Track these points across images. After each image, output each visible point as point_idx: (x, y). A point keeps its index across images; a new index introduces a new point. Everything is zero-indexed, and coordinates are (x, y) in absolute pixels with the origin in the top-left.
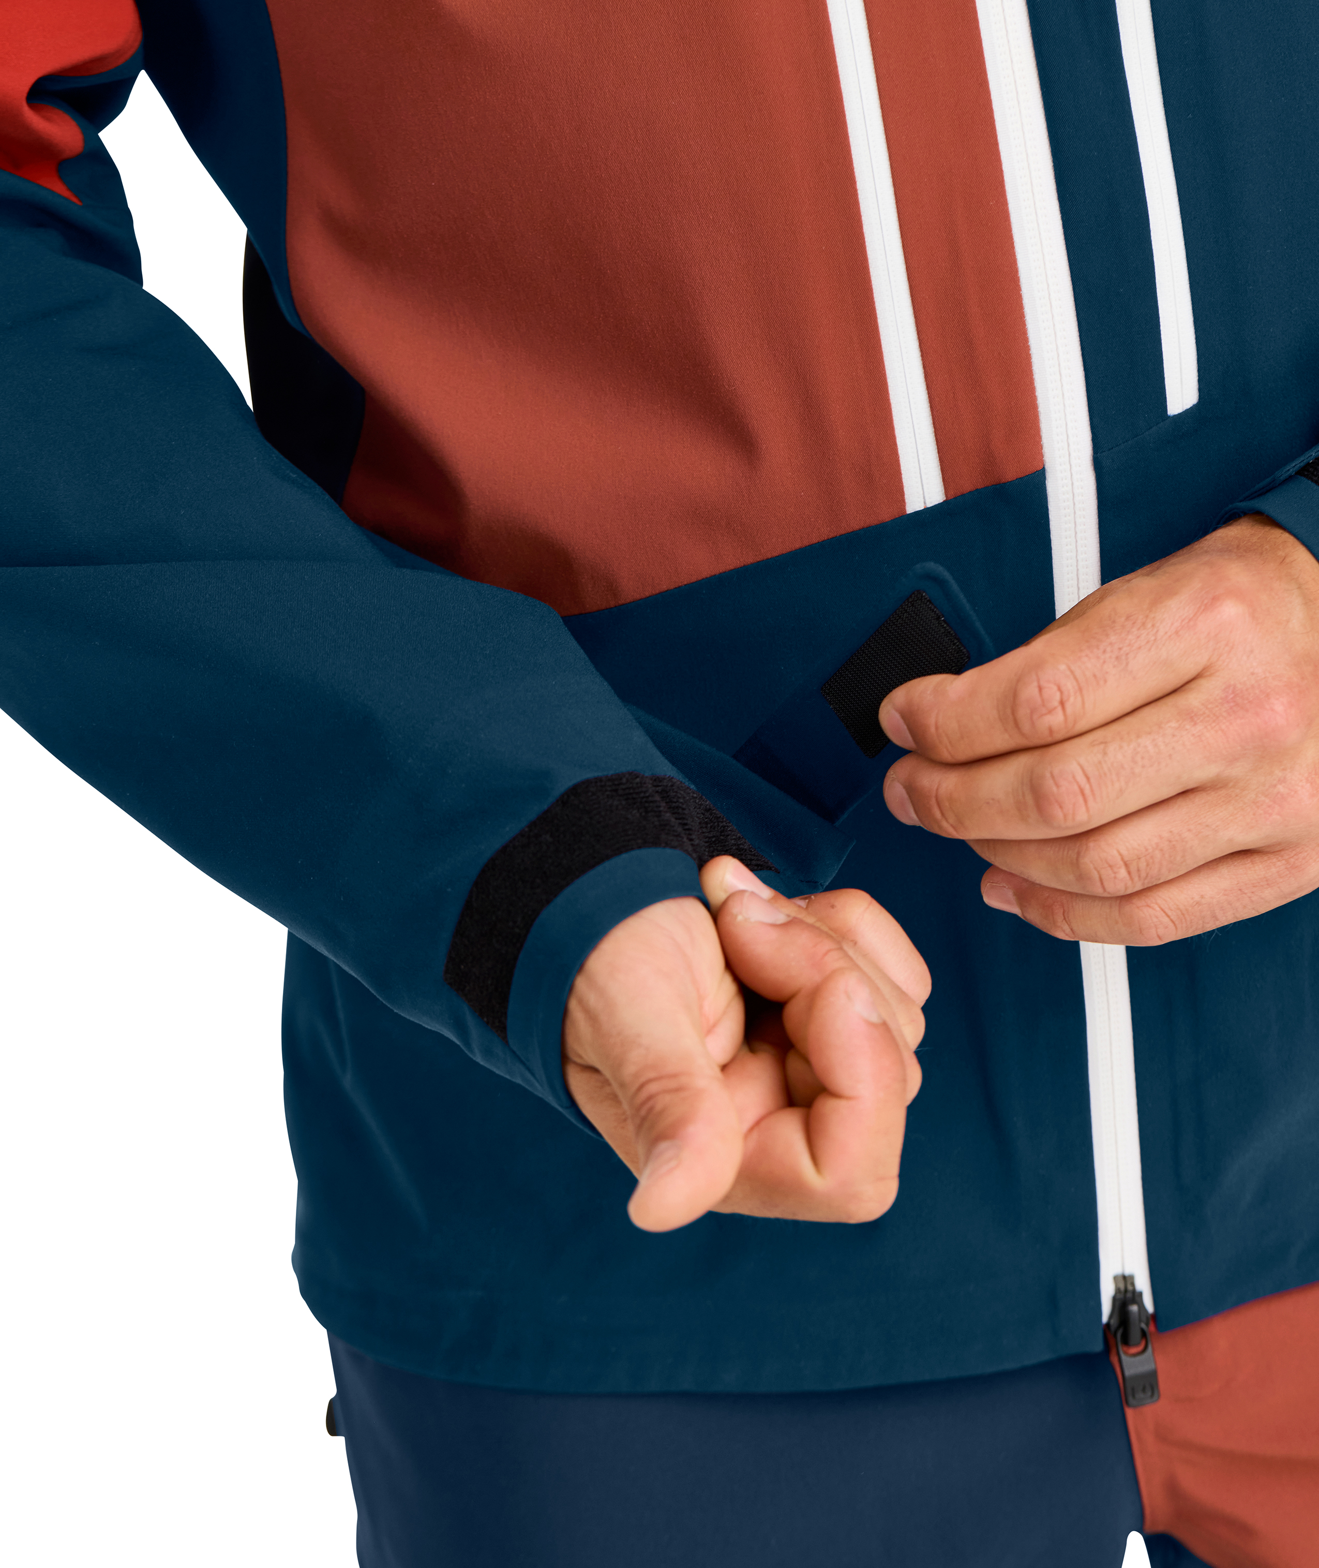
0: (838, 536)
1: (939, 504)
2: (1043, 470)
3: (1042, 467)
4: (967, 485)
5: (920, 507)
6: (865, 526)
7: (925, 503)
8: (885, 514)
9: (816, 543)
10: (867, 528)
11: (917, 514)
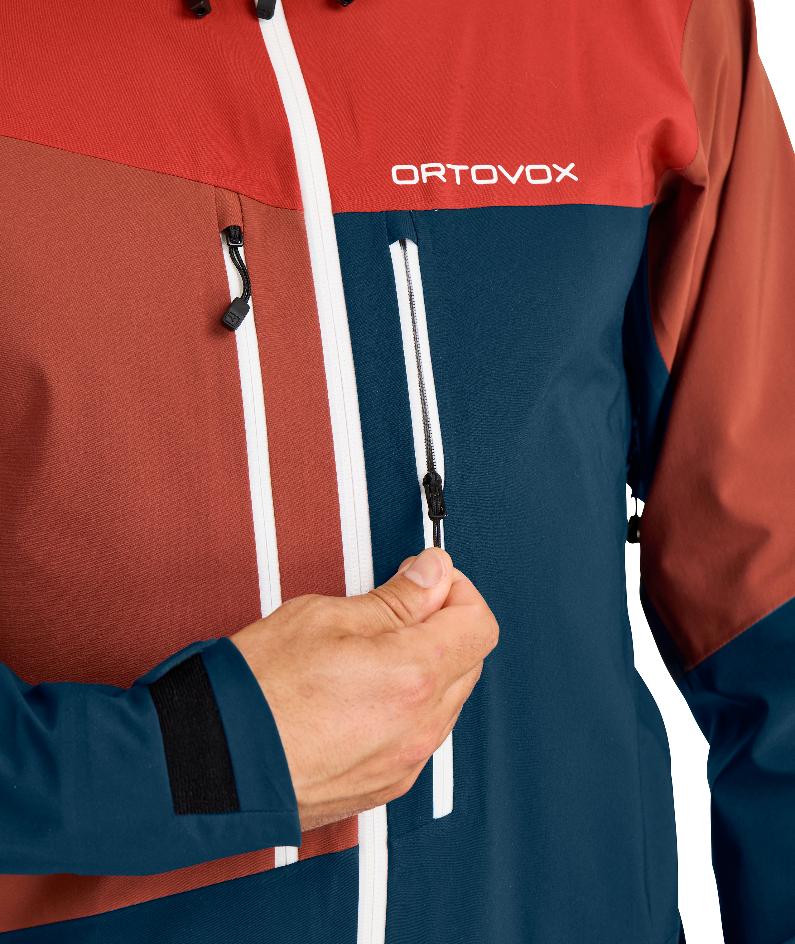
1: (294, 863)
2: (358, 847)
3: (357, 845)
4: (312, 853)
5: (283, 865)
9: (219, 883)
10: (251, 875)
11: (281, 868)
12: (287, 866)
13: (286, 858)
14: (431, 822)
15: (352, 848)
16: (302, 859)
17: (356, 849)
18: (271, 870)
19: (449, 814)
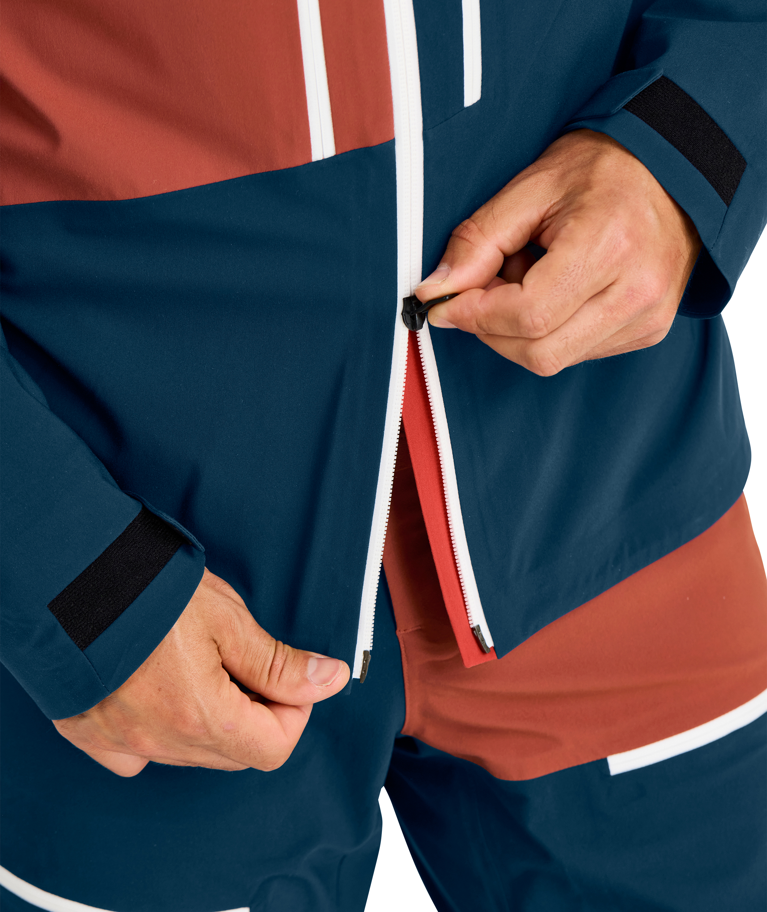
0: (271, 171)
1: (331, 157)
2: (394, 139)
3: (393, 138)
4: (348, 147)
5: (320, 158)
6: (288, 167)
7: (323, 156)
8: (299, 162)
9: (258, 173)
10: (288, 168)
11: (318, 162)
12: (324, 160)
13: (323, 153)
14: (462, 110)
15: (388, 142)
16: (339, 153)
17: (392, 142)
18: (308, 164)
19: (478, 101)
